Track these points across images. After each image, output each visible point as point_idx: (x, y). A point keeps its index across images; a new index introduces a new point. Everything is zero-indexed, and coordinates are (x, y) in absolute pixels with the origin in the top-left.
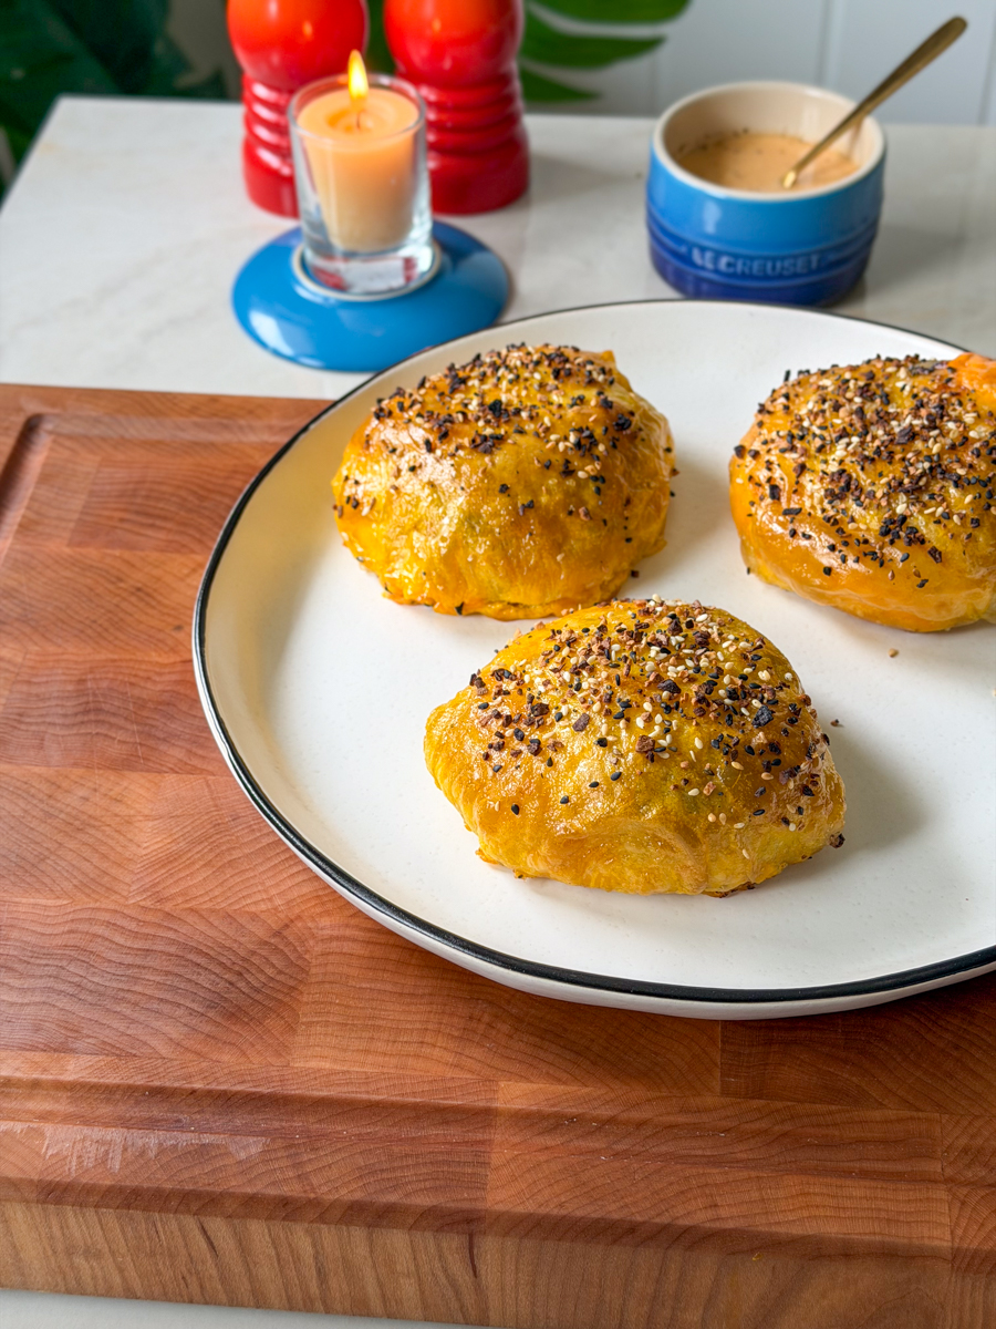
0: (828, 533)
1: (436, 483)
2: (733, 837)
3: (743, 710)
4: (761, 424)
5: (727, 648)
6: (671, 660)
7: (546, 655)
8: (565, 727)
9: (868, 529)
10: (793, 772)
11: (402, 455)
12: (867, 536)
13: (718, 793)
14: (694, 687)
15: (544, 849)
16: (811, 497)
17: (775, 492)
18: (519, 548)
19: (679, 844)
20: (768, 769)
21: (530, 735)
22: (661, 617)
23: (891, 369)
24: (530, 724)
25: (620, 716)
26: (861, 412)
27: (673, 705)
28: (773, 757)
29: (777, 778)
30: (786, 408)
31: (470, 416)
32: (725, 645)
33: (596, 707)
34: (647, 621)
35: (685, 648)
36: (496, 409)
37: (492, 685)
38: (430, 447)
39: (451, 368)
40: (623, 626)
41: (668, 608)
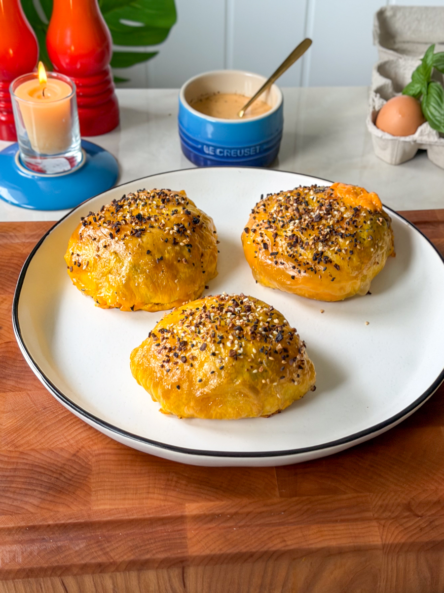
0: (291, 261)
1: (118, 252)
2: (273, 389)
3: (270, 336)
4: (255, 218)
5: (259, 311)
6: (237, 317)
7: (182, 321)
8: (196, 349)
9: (308, 259)
10: (295, 359)
11: (99, 241)
12: (308, 261)
13: (265, 371)
14: (249, 328)
15: (192, 404)
16: (282, 247)
17: (266, 246)
18: (158, 278)
19: (251, 395)
20: (284, 358)
21: (181, 354)
22: (228, 301)
23: (306, 191)
24: (180, 350)
25: (220, 343)
26: (297, 209)
27: (241, 336)
28: (285, 354)
29: (288, 363)
30: (265, 210)
31: (128, 222)
32: (258, 310)
33: (209, 340)
34: (223, 303)
35: (242, 312)
36: (140, 217)
37: (160, 336)
38: (112, 236)
39: (114, 201)
40: (213, 306)
41: (231, 297)
